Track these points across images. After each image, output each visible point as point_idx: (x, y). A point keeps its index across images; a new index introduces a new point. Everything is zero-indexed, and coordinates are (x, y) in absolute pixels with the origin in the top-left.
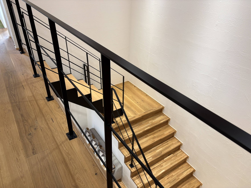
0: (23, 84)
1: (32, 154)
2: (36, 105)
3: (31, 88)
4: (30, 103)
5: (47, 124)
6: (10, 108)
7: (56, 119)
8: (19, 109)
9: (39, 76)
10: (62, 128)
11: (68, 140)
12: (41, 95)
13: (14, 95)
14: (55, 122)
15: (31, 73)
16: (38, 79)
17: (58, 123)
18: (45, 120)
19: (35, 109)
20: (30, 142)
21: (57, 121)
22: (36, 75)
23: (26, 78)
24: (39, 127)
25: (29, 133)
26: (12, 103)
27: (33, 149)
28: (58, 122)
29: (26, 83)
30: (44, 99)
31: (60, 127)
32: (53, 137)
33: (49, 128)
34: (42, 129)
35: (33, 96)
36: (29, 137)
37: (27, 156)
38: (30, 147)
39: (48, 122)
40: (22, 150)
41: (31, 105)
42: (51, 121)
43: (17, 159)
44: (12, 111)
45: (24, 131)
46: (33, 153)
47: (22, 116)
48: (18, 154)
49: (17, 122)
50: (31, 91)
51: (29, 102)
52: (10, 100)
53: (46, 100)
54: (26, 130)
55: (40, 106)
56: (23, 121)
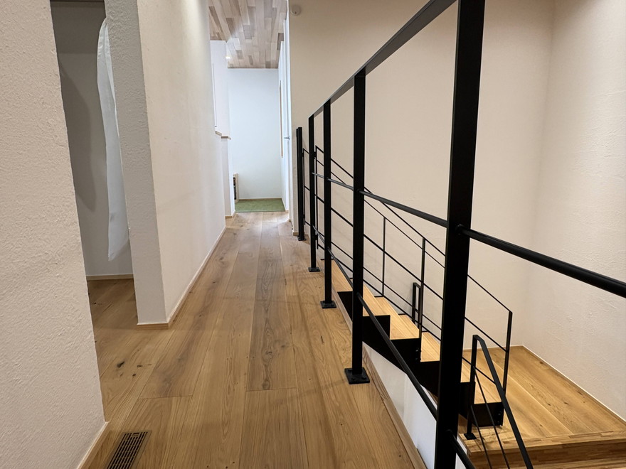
0: (287, 278)
1: (261, 387)
2: (299, 311)
3: (299, 285)
4: (289, 305)
5: (310, 343)
6: (252, 307)
7: (330, 338)
8: (267, 311)
9: (318, 270)
10: (338, 358)
11: (347, 383)
12: (314, 297)
13: (266, 291)
14: (327, 343)
15: (306, 265)
16: (315, 274)
17: (332, 347)
18: (308, 336)
19: (294, 316)
20: (265, 366)
21: (331, 344)
22: (314, 268)
23: (295, 271)
24: (291, 345)
25: (269, 351)
26: (257, 300)
27: (267, 380)
28: (334, 346)
29: (292, 277)
30: (316, 304)
31: (334, 356)
32: (315, 369)
33: (311, 351)
34: (296, 349)
35: (299, 296)
36: (267, 357)
37: (251, 388)
38: (263, 374)
39: (312, 341)
40: (245, 374)
41: (289, 309)
42: (319, 340)
43: (229, 387)
44: (252, 312)
45: (262, 345)
46: (264, 386)
47: (267, 321)
48: (235, 379)
49: (255, 330)
50: (297, 290)
51: (287, 304)
52: (257, 296)
53: (320, 307)
54: (264, 345)
55: (305, 313)
56: (265, 330)
